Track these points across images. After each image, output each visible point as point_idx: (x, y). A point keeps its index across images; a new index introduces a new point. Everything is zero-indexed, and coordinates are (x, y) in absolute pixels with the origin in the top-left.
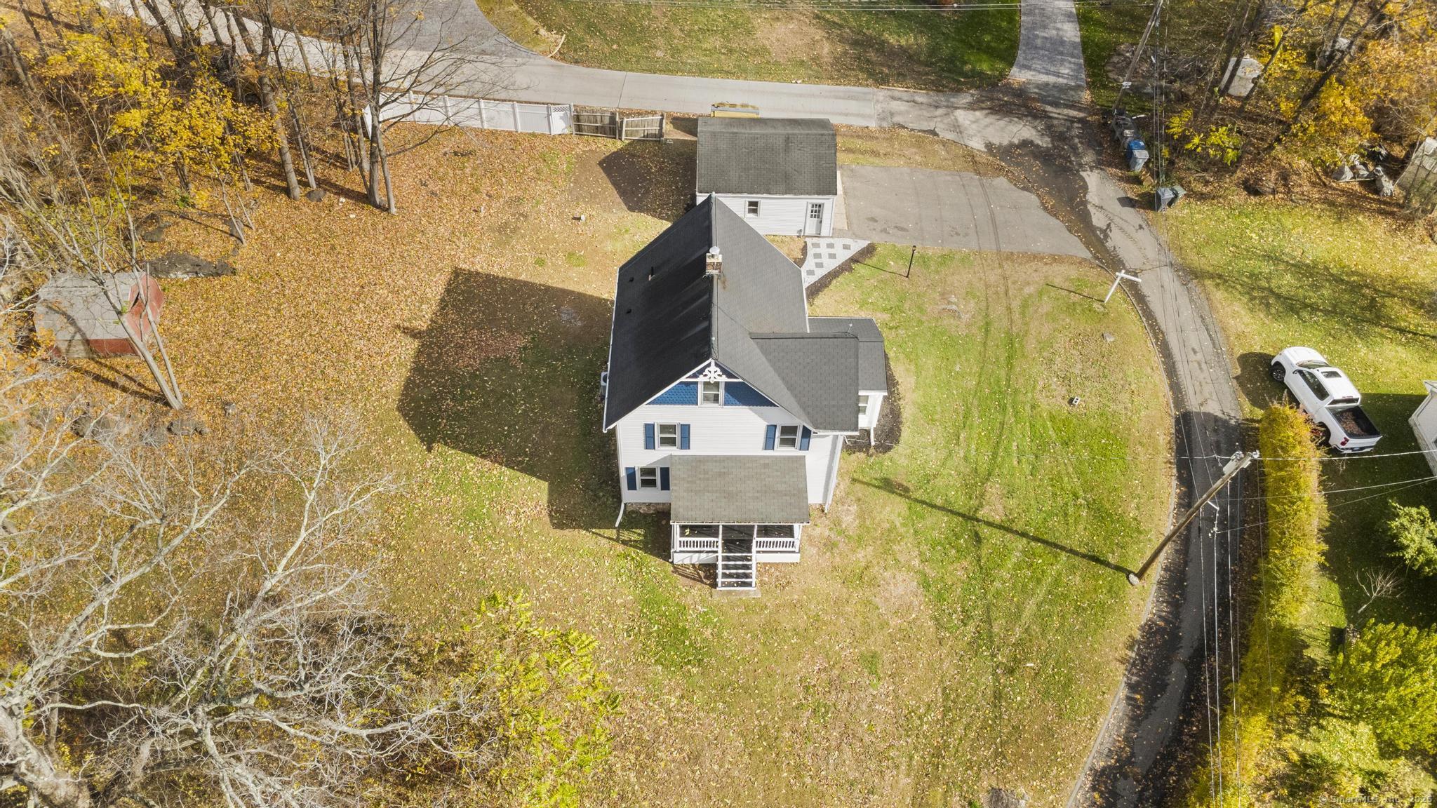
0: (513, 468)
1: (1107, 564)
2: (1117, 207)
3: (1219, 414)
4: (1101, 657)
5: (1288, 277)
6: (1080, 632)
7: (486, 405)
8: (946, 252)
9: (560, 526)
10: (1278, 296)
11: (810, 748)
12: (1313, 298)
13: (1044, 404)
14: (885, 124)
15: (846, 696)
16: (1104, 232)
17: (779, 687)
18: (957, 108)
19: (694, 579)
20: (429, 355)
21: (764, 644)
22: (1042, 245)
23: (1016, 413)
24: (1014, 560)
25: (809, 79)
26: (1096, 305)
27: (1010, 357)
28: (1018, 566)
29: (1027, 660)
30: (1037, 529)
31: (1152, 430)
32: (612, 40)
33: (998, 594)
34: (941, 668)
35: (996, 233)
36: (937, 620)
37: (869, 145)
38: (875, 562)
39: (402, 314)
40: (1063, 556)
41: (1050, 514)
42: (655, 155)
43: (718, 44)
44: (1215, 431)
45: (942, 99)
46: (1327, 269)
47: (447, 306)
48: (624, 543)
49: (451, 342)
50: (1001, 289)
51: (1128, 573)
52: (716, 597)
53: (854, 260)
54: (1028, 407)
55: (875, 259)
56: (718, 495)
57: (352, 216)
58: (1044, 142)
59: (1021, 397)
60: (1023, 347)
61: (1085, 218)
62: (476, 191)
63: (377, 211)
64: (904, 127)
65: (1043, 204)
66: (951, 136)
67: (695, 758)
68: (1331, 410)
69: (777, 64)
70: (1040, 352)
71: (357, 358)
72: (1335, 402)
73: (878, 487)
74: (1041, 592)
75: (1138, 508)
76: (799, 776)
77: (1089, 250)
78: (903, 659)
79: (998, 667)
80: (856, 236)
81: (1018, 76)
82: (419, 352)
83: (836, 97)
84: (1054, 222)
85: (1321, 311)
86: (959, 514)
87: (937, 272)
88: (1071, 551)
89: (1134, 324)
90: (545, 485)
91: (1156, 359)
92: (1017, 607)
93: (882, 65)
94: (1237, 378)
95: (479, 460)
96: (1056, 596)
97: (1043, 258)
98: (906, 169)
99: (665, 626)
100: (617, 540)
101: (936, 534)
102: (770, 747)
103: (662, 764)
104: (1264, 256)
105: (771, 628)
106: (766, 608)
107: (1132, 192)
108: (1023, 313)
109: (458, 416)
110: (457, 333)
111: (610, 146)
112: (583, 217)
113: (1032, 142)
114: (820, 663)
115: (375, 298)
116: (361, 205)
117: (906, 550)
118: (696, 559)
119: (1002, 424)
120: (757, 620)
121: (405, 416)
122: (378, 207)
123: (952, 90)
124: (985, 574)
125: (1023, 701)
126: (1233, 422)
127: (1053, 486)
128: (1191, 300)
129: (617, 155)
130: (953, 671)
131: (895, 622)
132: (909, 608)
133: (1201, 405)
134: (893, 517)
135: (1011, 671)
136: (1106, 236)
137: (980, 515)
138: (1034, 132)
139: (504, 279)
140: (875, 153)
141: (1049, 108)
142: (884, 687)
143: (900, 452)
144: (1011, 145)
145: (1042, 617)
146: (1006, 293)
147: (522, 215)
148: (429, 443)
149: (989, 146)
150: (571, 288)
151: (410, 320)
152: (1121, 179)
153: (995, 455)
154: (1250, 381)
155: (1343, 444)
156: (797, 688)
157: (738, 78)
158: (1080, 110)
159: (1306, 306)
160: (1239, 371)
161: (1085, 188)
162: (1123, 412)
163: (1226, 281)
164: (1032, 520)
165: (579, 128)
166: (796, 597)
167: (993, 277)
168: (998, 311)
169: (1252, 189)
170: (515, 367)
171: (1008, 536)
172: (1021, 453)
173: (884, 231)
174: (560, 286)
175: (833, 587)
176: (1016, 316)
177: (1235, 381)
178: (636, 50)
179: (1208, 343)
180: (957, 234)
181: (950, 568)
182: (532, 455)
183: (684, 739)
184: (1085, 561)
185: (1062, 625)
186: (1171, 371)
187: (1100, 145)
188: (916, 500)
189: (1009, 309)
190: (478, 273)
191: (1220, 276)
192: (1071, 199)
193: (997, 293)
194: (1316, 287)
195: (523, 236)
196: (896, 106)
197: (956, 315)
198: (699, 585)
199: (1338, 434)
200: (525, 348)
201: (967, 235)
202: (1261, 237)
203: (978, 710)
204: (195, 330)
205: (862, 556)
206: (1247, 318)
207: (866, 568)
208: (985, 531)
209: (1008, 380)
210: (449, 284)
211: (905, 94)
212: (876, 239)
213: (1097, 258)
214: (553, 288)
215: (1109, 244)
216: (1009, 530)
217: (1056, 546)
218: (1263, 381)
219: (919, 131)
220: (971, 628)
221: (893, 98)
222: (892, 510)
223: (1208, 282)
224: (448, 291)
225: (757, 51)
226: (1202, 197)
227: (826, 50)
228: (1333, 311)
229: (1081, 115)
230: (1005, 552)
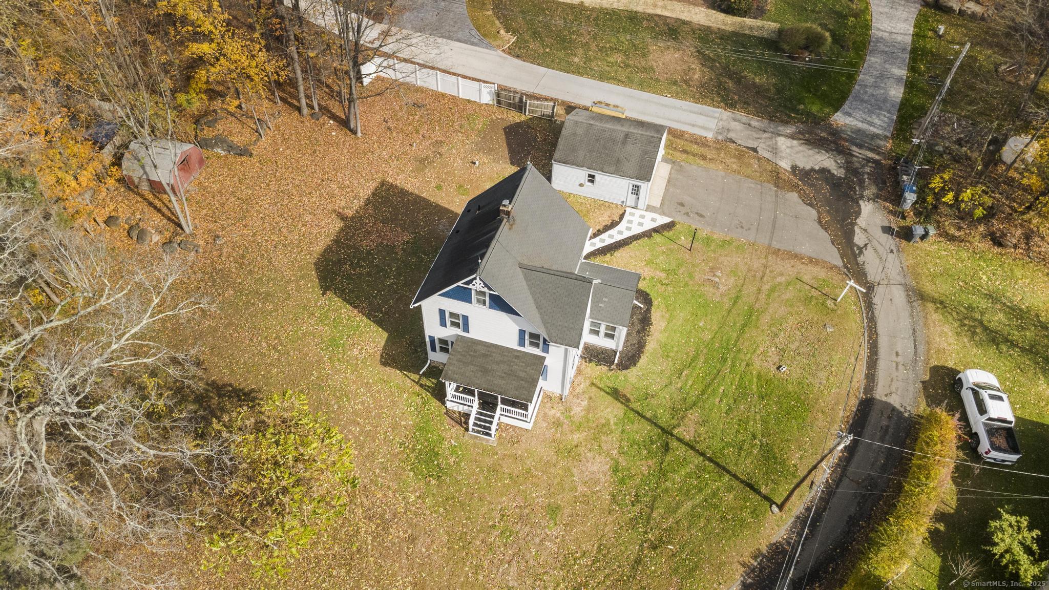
0: (370, 319)
1: (758, 492)
2: (879, 233)
3: (897, 406)
4: (727, 558)
5: (1001, 315)
6: (718, 534)
7: (369, 274)
8: (728, 239)
9: (385, 364)
10: (986, 328)
11: (490, 556)
12: (1016, 335)
13: (757, 364)
14: (720, 138)
15: (527, 529)
16: (860, 249)
17: (484, 509)
18: (779, 135)
19: (457, 422)
20: (347, 233)
21: (486, 478)
22: (806, 249)
23: (733, 366)
24: (688, 470)
25: (676, 95)
26: (829, 303)
27: (745, 325)
28: (689, 475)
29: (669, 543)
30: (714, 453)
31: (837, 404)
32: (547, 45)
33: (667, 490)
34: (603, 530)
35: (773, 233)
36: (613, 496)
37: (702, 150)
38: (584, 444)
39: (340, 203)
40: (727, 477)
41: (729, 445)
42: (544, 130)
43: (619, 60)
44: (889, 417)
45: (772, 127)
46: (1037, 316)
47: (369, 204)
48: (421, 386)
49: (364, 228)
50: (759, 275)
51: (772, 502)
52: (466, 438)
53: (656, 230)
54: (744, 364)
55: (671, 233)
56: (478, 368)
57: (334, 134)
58: (839, 173)
59: (741, 356)
60: (758, 320)
61: (848, 235)
62: (417, 132)
63: (349, 133)
64: (734, 142)
65: (819, 218)
66: (767, 155)
67: (412, 540)
68: (985, 424)
69: (657, 80)
70: (770, 326)
71: (303, 225)
72: (990, 419)
73: (607, 393)
74: (698, 499)
75: (801, 458)
76: (475, 573)
77: (842, 258)
78: (577, 515)
79: (646, 541)
80: (663, 213)
81: (840, 119)
82: (342, 230)
83: (691, 112)
84: (823, 234)
85: (1020, 348)
86: (660, 427)
87: (714, 251)
88: (735, 476)
89: (855, 322)
90: (385, 335)
91: (864, 353)
92: (677, 504)
93: (735, 94)
94: (923, 382)
95: (351, 308)
96: (710, 504)
97: (802, 258)
98: (722, 173)
99: (425, 447)
100: (417, 383)
101: (638, 437)
102: (463, 547)
103: (391, 537)
104: (986, 294)
105: (494, 469)
106: (497, 454)
107: (896, 223)
108: (769, 296)
109: (349, 277)
110: (369, 222)
111: (517, 118)
112: (477, 163)
113: (829, 171)
114: (519, 501)
115: (329, 189)
116: (341, 127)
117: (611, 442)
118: (461, 408)
119: (719, 371)
120: (488, 461)
121: (317, 269)
122: (351, 130)
123: (782, 121)
124: (662, 474)
125: (655, 571)
126: (906, 415)
127: (739, 425)
128: (912, 315)
129: (519, 125)
130: (611, 535)
131: (581, 489)
132: (597, 482)
133: (886, 395)
134: (610, 416)
135: (655, 548)
136: (861, 252)
137: (675, 432)
138: (833, 163)
139: (412, 193)
140: (703, 157)
141: (854, 148)
142: (556, 531)
143: (633, 373)
144: (812, 170)
145: (693, 516)
146: (762, 278)
147: (439, 153)
148: (325, 289)
149: (794, 168)
150: (452, 209)
151: (343, 208)
152: (890, 212)
153: (703, 393)
154: (933, 387)
155: (986, 453)
156: (496, 515)
157: (625, 86)
158: (878, 154)
159: (1007, 340)
160: (927, 378)
161: (858, 213)
162: (818, 385)
163: (945, 307)
164: (711, 445)
165: (499, 102)
166: (520, 452)
167: (756, 264)
168: (749, 289)
169: (998, 241)
170: (396, 253)
171: (691, 452)
172: (724, 395)
173: (687, 214)
174: (446, 206)
175: (547, 453)
176: (762, 296)
177: (921, 385)
178: (561, 54)
179: (911, 350)
180: (742, 227)
181: (638, 463)
182: (385, 314)
183: (411, 525)
184: (742, 486)
185: (706, 526)
186: (872, 363)
187: (884, 183)
188: (632, 409)
189: (759, 290)
190: (396, 186)
191: (941, 303)
192: (844, 220)
193: (754, 276)
194: (1022, 328)
195: (434, 168)
196: (735, 125)
197: (715, 285)
198: (458, 427)
199: (985, 444)
200: (408, 242)
201: (749, 229)
202: (990, 279)
203: (619, 567)
204: (216, 187)
205: (577, 437)
206: (952, 339)
207: (576, 446)
208: (674, 444)
209: (736, 341)
210: (376, 190)
211: (745, 118)
212: (678, 218)
213: (846, 267)
214: (440, 206)
215: (861, 259)
216: (692, 448)
217: (724, 469)
218: (945, 390)
219: (745, 147)
220: (637, 508)
221: (735, 120)
222: (612, 411)
223: (930, 306)
224: (374, 194)
225: (646, 69)
226: (952, 239)
227: (696, 76)
228: (1030, 350)
229: (877, 157)
230: (684, 462)
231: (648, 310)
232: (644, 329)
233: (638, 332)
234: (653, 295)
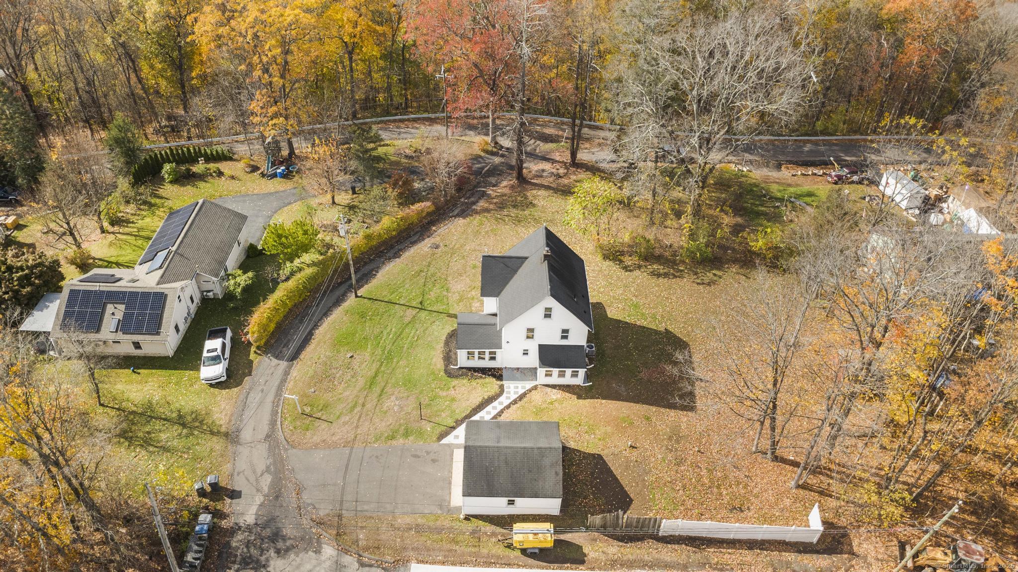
3: (273, 359)
16: (267, 472)
22: (319, 455)
26: (307, 411)
27: (375, 377)
28: (408, 296)
29: (414, 274)
30: (394, 307)
33: (419, 289)
34: (448, 270)
35: (349, 460)
36: (447, 280)
38: (468, 292)
40: (386, 300)
41: (386, 312)
44: (281, 352)
50: (363, 418)
53: (453, 429)
54: (376, 353)
55: (440, 430)
59: (378, 358)
80: (450, 446)
86: (427, 310)
87: (401, 423)
88: (382, 302)
90: (610, 317)
94: (250, 375)
107: (226, 502)
108: (356, 403)
110: (678, 380)
124: (422, 294)
126: (268, 356)
128: (241, 421)
130: (444, 269)
131: (464, 277)
132: (456, 282)
133: (279, 364)
135: (422, 271)
136: (268, 467)
137: (418, 310)
144: (298, 551)
146: (360, 417)
148: (668, 332)
154: (244, 373)
160: (246, 379)
167: (364, 429)
168: (371, 403)
170: (641, 364)
171: (407, 304)
172: (389, 334)
173: (428, 453)
176: (361, 402)
177: (252, 373)
180: (377, 457)
182: (619, 327)
184: (378, 299)
185: (397, 282)
186: (283, 382)
190: (681, 410)
191: (212, 434)
192: (276, 498)
193: (367, 416)
201: (370, 457)
206: (215, 410)
208: (417, 306)
209: (382, 365)
212: (436, 446)
213: (285, 450)
215: (270, 460)
216: (407, 307)
217: (388, 303)
218: (237, 373)
219: (373, 565)
231: (446, 366)
232: (448, 354)
233: (450, 351)
234: (445, 377)
